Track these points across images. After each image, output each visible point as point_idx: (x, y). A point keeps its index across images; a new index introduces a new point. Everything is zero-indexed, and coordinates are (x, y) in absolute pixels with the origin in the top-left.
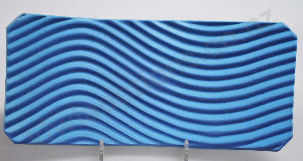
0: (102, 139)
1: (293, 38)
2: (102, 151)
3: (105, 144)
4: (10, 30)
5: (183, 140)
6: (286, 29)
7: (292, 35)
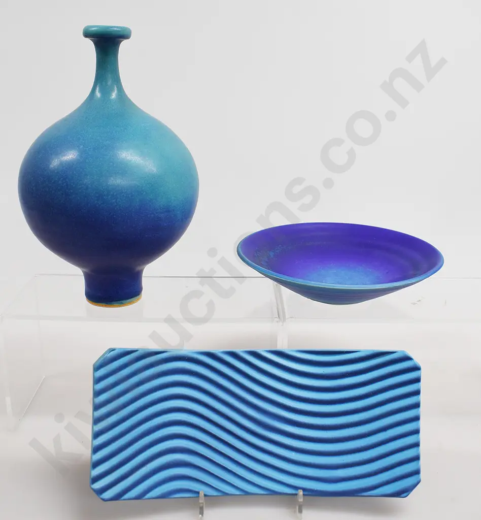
0: (203, 490)
1: (416, 368)
2: (203, 503)
3: (205, 495)
4: (97, 368)
5: (296, 488)
6: (408, 358)
7: (416, 365)
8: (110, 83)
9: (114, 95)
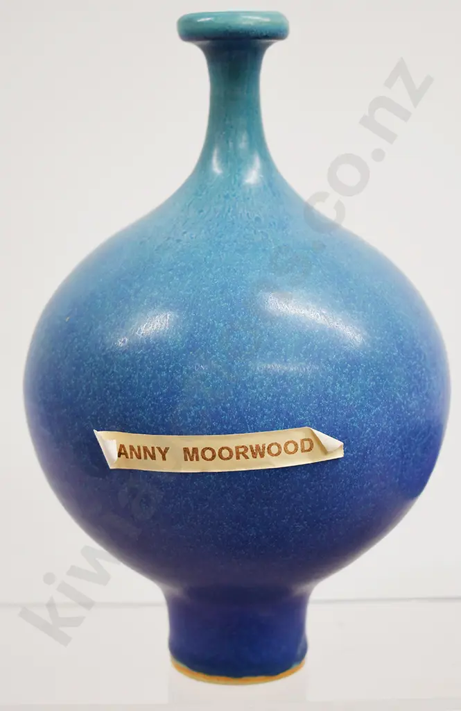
8: (243, 145)
9: (252, 177)
